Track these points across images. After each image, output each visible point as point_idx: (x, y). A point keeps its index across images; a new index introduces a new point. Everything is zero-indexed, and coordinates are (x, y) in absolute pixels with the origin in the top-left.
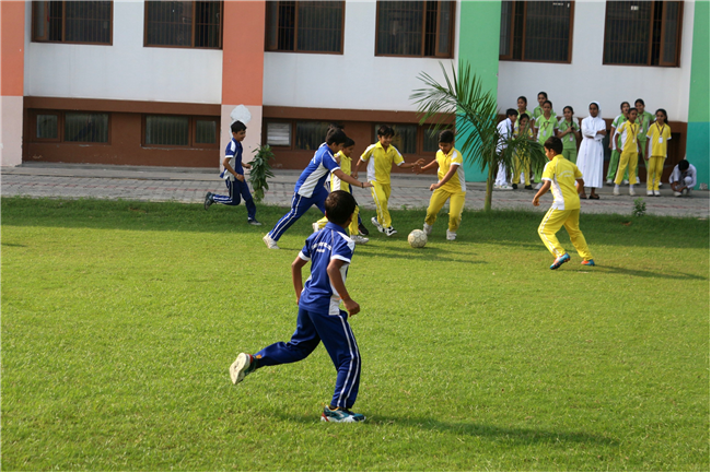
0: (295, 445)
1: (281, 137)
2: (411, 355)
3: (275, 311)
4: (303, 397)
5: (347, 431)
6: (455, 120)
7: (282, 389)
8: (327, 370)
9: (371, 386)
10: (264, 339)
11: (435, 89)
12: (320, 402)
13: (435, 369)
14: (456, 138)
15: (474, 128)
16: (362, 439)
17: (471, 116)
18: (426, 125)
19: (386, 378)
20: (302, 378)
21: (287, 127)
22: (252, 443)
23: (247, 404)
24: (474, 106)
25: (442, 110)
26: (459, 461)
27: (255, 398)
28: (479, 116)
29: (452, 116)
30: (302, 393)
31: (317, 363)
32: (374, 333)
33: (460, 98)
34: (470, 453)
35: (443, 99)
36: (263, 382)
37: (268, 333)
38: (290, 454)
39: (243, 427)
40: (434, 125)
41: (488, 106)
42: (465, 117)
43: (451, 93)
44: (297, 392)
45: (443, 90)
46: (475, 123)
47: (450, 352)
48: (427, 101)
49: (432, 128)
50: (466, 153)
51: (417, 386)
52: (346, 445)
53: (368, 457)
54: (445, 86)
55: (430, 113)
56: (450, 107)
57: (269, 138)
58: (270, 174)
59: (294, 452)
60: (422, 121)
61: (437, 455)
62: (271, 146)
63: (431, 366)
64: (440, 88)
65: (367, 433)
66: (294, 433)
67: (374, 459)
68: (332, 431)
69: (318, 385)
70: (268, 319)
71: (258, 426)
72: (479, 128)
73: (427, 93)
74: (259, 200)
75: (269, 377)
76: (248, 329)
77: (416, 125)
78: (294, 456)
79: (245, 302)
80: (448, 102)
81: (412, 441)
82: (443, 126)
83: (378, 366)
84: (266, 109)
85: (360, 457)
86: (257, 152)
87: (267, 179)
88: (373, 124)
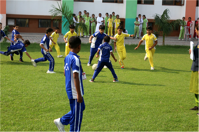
0: (17, 110)
1: (12, 23)
2: (50, 84)
3: (11, 73)
4: (19, 97)
5: (32, 106)
6: (62, 18)
7: (13, 95)
8: (26, 89)
9: (39, 93)
10: (8, 81)
11: (56, 9)
12: (24, 98)
13: (57, 88)
14: (62, 23)
15: (67, 20)
16: (36, 108)
17: (66, 17)
18: (53, 20)
19: (43, 91)
20: (19, 91)
21: (13, 20)
22: (5, 110)
23: (3, 99)
24: (67, 14)
25: (58, 15)
26: (64, 113)
27: (5, 97)
28: (68, 17)
29: (61, 17)
30: (19, 96)
31: (23, 87)
32: (39, 78)
33: (63, 12)
34: (67, 111)
35: (58, 12)
36: (8, 93)
37: (9, 79)
38: (16, 113)
39: (2, 106)
40: (56, 19)
41: (71, 14)
42: (64, 17)
43: (60, 10)
44: (17, 95)
45: (58, 10)
46: (67, 19)
47: (61, 83)
48: (54, 13)
49: (55, 20)
50: (65, 27)
51: (52, 93)
52: (32, 110)
53: (38, 113)
54: (59, 8)
55: (54, 16)
56: (60, 14)
57: (8, 23)
58: (9, 34)
59: (17, 112)
60: (52, 18)
61: (58, 112)
62: (9, 25)
63: (56, 87)
64: (57, 9)
65: (38, 106)
66: (17, 107)
67: (40, 113)
68: (28, 106)
69: (23, 93)
70: (9, 75)
71: (6, 105)
72: (68, 20)
73: (54, 10)
74: (6, 41)
75: (9, 91)
76: (3, 78)
77: (51, 19)
78: (17, 113)
79: (2, 70)
80: (59, 13)
81: (51, 108)
82: (58, 20)
83: (41, 87)
84: (7, 15)
85: (36, 113)
86: (5, 28)
87: (8, 35)
88: (38, 19)
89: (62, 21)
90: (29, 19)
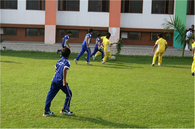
0: (128, 120)
1: (125, 36)
2: (160, 96)
3: (123, 84)
4: (130, 107)
5: (142, 117)
6: (174, 31)
7: (125, 105)
8: (137, 100)
9: (149, 104)
10: (120, 91)
11: (168, 23)
12: (135, 108)
13: (167, 100)
14: (174, 36)
15: (179, 34)
16: (146, 119)
17: (178, 30)
18: (166, 33)
19: (153, 102)
20: (130, 102)
21: (127, 33)
22: (116, 119)
23: (115, 109)
24: (179, 28)
25: (170, 29)
26: (174, 126)
27: (117, 107)
28: (180, 30)
29: (173, 30)
30: (130, 106)
31: (134, 98)
32: (150, 90)
33: (175, 25)
34: (177, 124)
35: (170, 26)
36: (119, 103)
37: (121, 90)
38: (126, 122)
39: (114, 115)
40: (168, 33)
41: (183, 27)
42: (177, 31)
43: (173, 24)
44: (129, 106)
45: (170, 23)
46: (179, 32)
47: (172, 96)
48: (166, 26)
49: (167, 34)
50: (177, 41)
51: (162, 105)
52: (142, 121)
53: (148, 124)
54: (171, 22)
55: (167, 30)
56: (172, 28)
57: (122, 36)
58: (122, 46)
59: (128, 122)
60: (164, 32)
61: (168, 124)
62: (122, 38)
63: (166, 99)
64: (169, 23)
65: (148, 117)
66: (128, 117)
67: (150, 124)
68: (138, 117)
69: (134, 104)
70: (121, 86)
71: (118, 115)
72: (180, 34)
73: (166, 24)
74: (119, 53)
75: (121, 101)
76: (115, 88)
77: (163, 33)
78: (128, 123)
79: (115, 81)
80: (172, 26)
81: (160, 120)
82: (170, 33)
83: (151, 99)
84: (121, 28)
85: (146, 124)
86: (118, 40)
87: (121, 48)
88: (150, 33)
89: (174, 34)
90: (141, 32)
